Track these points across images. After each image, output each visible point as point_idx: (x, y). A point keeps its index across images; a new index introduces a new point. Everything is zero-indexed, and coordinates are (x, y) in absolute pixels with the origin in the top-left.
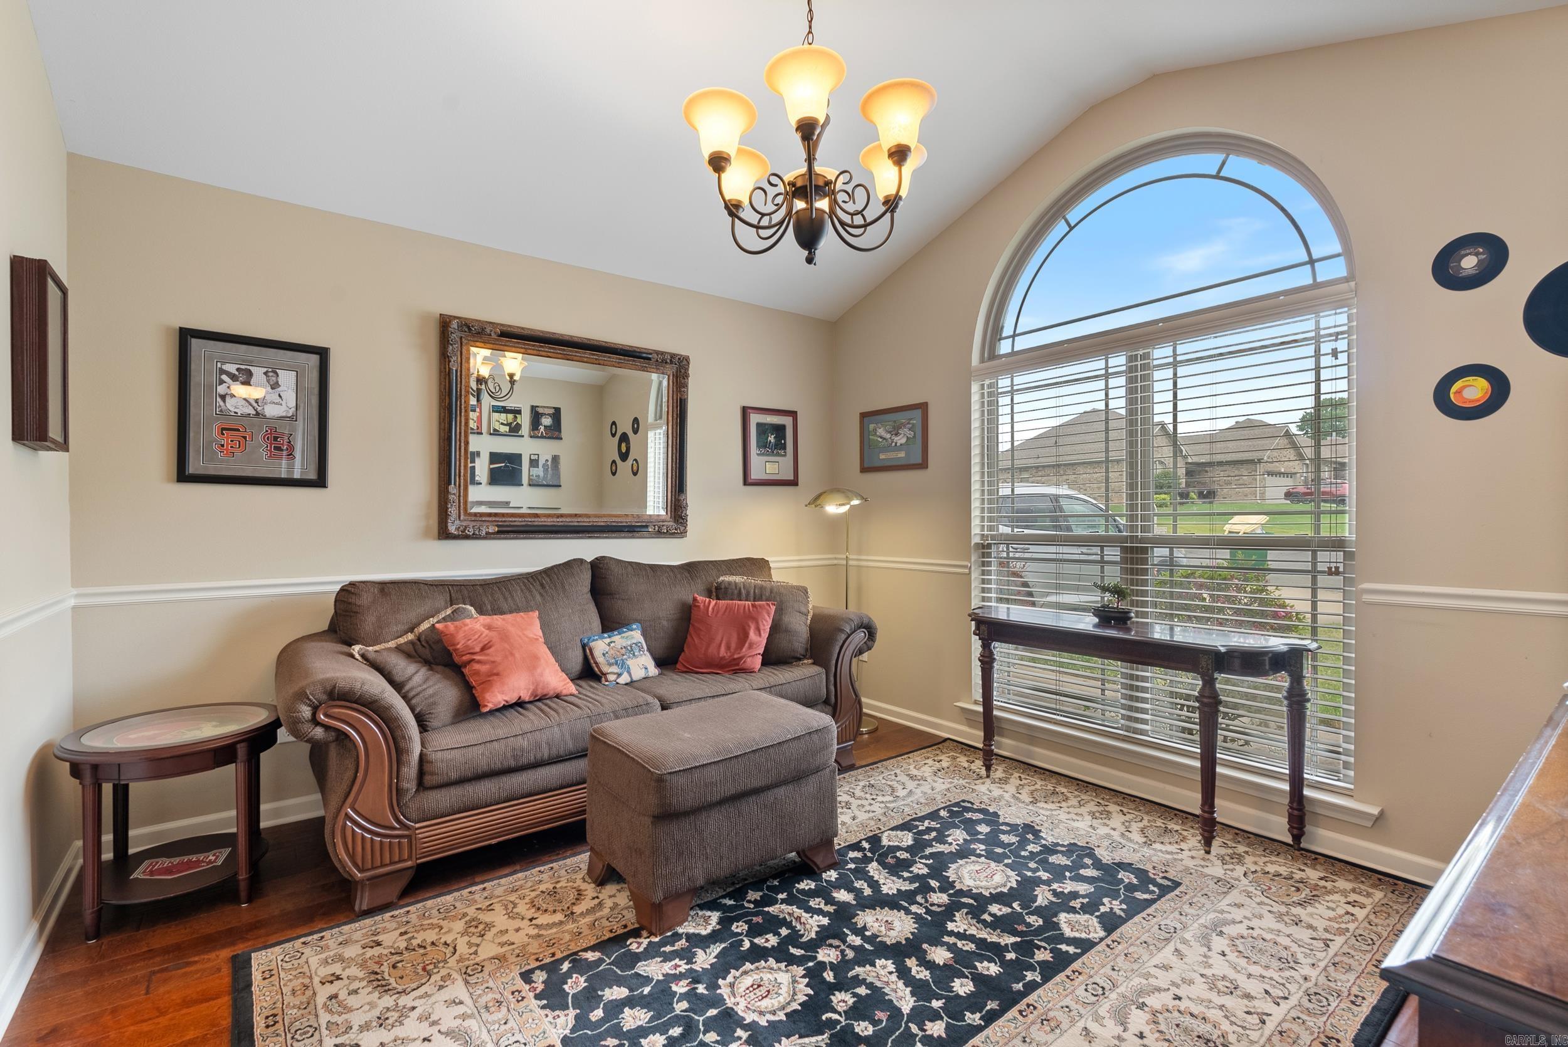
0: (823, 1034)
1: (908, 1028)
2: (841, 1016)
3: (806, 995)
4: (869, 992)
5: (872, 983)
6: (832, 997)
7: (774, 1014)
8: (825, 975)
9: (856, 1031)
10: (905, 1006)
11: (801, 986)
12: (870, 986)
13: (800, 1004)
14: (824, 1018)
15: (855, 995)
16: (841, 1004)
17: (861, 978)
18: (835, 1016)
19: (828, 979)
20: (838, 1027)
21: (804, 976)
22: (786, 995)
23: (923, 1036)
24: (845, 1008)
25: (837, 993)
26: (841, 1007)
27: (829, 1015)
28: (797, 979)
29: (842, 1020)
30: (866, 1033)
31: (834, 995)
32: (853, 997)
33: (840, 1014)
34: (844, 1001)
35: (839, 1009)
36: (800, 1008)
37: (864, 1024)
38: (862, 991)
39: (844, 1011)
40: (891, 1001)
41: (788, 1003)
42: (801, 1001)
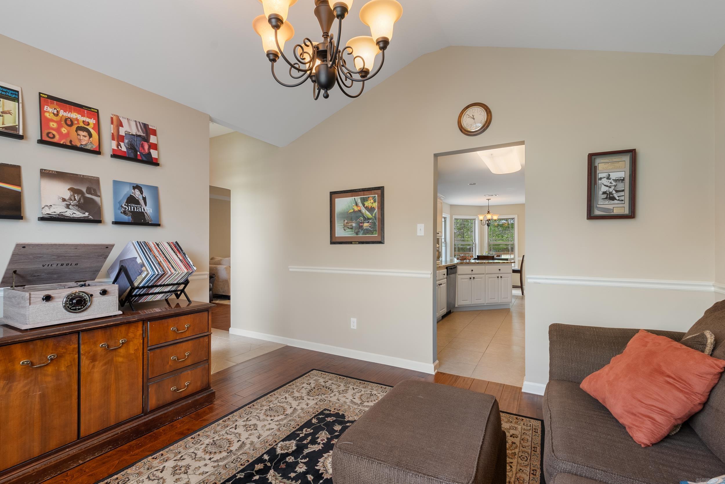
0: (306, 454)
1: (271, 464)
2: (300, 461)
3: (318, 466)
4: (289, 475)
5: (288, 480)
6: (306, 468)
7: (328, 455)
8: (312, 478)
9: (293, 458)
10: (272, 473)
11: (322, 469)
12: (289, 478)
13: (319, 461)
14: (308, 459)
15: (296, 472)
16: (302, 466)
17: (294, 481)
18: (303, 461)
19: (310, 476)
20: (301, 457)
21: (322, 473)
22: (327, 464)
23: (265, 462)
24: (299, 465)
25: (304, 470)
26: (301, 465)
27: (306, 460)
28: (325, 472)
29: (300, 460)
30: (289, 457)
31: (305, 469)
32: (296, 471)
33: (301, 462)
34: (300, 468)
35: (302, 464)
36: (319, 460)
37: (291, 461)
38: (292, 475)
39: (299, 463)
40: (278, 474)
41: (324, 461)
42: (319, 463)
